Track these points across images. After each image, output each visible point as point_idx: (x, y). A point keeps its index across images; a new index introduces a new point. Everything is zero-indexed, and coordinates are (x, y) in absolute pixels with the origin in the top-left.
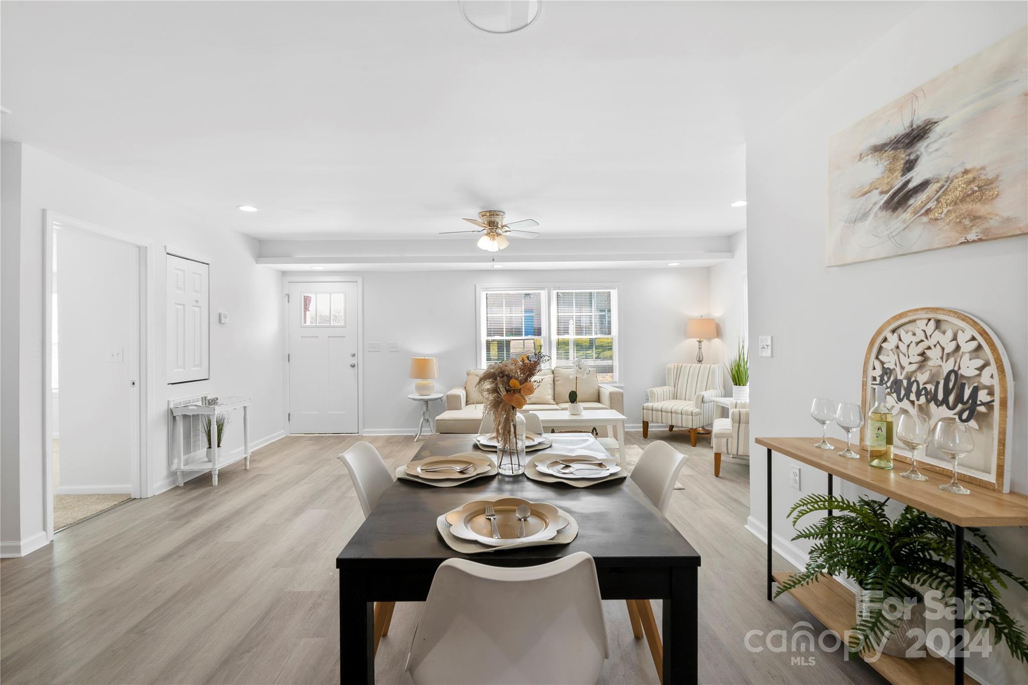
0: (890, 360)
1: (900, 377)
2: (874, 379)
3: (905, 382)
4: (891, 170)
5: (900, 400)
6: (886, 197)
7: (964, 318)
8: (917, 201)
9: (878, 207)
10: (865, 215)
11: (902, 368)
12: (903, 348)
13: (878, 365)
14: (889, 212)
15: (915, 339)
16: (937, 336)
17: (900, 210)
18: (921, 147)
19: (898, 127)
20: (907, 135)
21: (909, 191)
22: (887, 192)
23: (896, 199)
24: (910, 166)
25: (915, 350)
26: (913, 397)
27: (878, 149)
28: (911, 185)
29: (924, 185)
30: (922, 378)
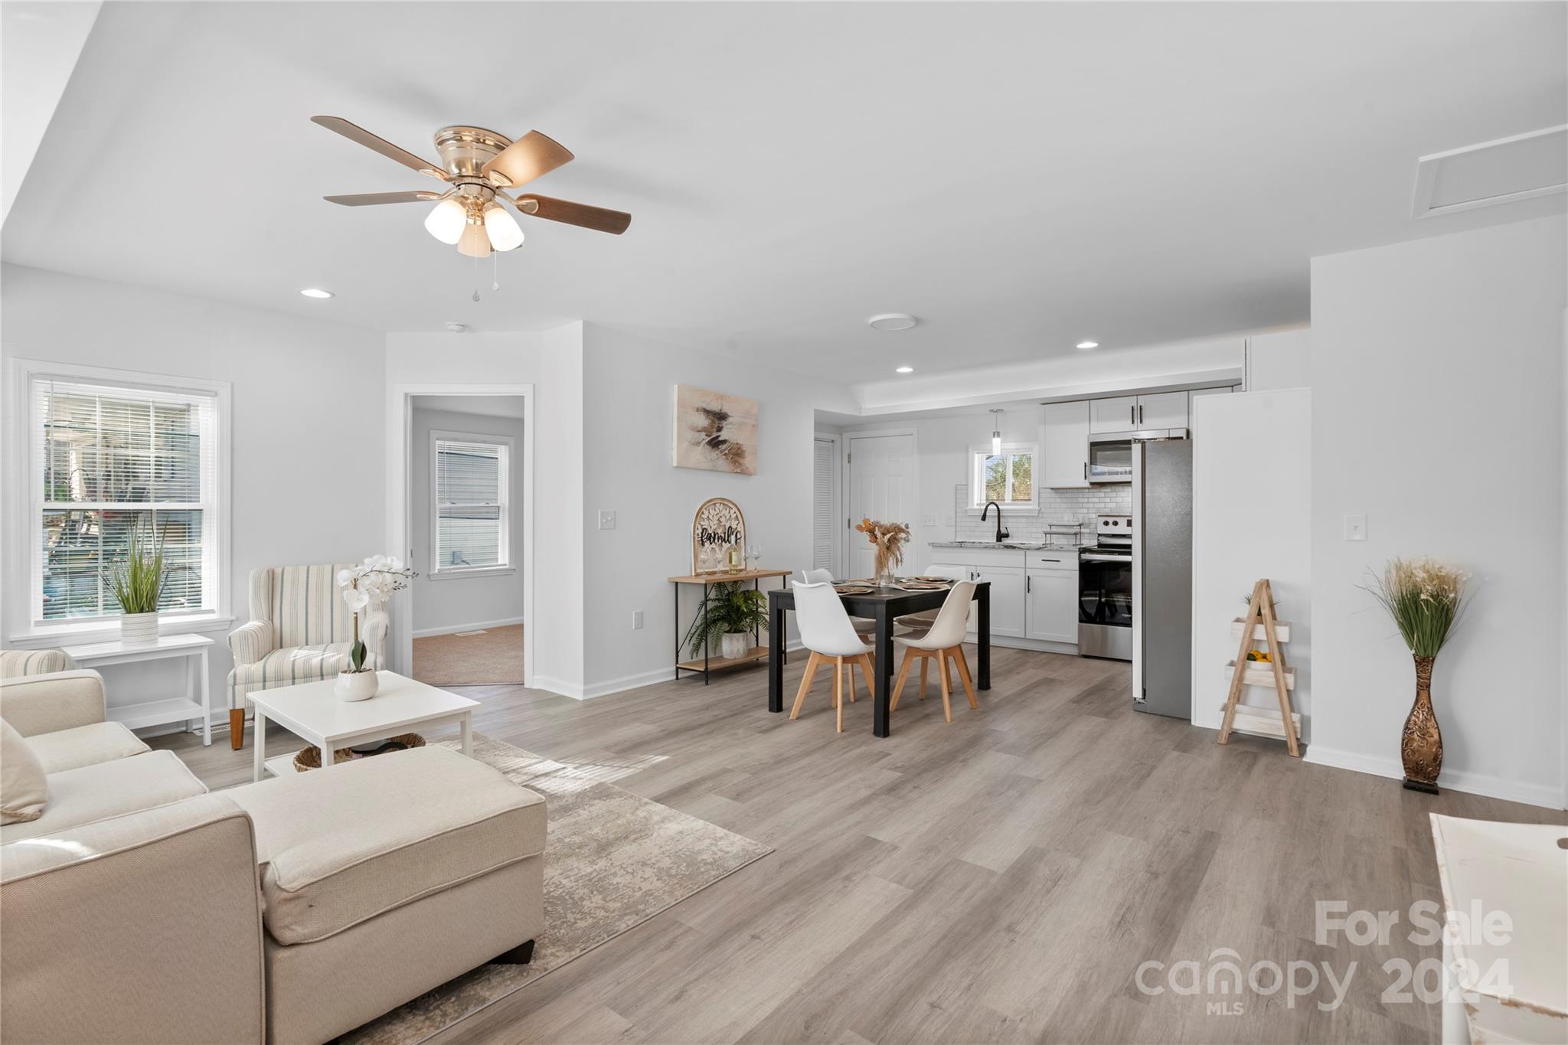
0: (705, 524)
1: (710, 532)
2: (698, 535)
3: (713, 535)
4: (712, 427)
5: (711, 544)
6: (709, 439)
7: (733, 504)
8: (723, 447)
9: (704, 442)
10: (698, 444)
11: (711, 527)
12: (711, 517)
13: (700, 527)
14: (710, 448)
15: (716, 513)
16: (724, 512)
17: (716, 449)
18: (724, 423)
19: (715, 407)
20: (719, 414)
21: (719, 441)
22: (709, 436)
23: (714, 442)
24: (719, 429)
25: (716, 518)
26: (716, 541)
27: (707, 412)
28: (720, 439)
29: (724, 442)
30: (720, 531)
